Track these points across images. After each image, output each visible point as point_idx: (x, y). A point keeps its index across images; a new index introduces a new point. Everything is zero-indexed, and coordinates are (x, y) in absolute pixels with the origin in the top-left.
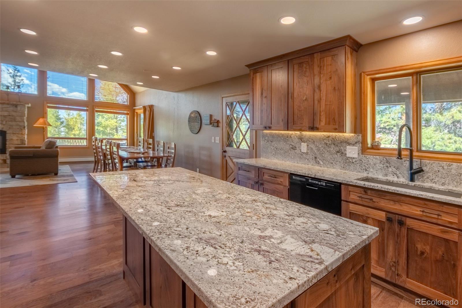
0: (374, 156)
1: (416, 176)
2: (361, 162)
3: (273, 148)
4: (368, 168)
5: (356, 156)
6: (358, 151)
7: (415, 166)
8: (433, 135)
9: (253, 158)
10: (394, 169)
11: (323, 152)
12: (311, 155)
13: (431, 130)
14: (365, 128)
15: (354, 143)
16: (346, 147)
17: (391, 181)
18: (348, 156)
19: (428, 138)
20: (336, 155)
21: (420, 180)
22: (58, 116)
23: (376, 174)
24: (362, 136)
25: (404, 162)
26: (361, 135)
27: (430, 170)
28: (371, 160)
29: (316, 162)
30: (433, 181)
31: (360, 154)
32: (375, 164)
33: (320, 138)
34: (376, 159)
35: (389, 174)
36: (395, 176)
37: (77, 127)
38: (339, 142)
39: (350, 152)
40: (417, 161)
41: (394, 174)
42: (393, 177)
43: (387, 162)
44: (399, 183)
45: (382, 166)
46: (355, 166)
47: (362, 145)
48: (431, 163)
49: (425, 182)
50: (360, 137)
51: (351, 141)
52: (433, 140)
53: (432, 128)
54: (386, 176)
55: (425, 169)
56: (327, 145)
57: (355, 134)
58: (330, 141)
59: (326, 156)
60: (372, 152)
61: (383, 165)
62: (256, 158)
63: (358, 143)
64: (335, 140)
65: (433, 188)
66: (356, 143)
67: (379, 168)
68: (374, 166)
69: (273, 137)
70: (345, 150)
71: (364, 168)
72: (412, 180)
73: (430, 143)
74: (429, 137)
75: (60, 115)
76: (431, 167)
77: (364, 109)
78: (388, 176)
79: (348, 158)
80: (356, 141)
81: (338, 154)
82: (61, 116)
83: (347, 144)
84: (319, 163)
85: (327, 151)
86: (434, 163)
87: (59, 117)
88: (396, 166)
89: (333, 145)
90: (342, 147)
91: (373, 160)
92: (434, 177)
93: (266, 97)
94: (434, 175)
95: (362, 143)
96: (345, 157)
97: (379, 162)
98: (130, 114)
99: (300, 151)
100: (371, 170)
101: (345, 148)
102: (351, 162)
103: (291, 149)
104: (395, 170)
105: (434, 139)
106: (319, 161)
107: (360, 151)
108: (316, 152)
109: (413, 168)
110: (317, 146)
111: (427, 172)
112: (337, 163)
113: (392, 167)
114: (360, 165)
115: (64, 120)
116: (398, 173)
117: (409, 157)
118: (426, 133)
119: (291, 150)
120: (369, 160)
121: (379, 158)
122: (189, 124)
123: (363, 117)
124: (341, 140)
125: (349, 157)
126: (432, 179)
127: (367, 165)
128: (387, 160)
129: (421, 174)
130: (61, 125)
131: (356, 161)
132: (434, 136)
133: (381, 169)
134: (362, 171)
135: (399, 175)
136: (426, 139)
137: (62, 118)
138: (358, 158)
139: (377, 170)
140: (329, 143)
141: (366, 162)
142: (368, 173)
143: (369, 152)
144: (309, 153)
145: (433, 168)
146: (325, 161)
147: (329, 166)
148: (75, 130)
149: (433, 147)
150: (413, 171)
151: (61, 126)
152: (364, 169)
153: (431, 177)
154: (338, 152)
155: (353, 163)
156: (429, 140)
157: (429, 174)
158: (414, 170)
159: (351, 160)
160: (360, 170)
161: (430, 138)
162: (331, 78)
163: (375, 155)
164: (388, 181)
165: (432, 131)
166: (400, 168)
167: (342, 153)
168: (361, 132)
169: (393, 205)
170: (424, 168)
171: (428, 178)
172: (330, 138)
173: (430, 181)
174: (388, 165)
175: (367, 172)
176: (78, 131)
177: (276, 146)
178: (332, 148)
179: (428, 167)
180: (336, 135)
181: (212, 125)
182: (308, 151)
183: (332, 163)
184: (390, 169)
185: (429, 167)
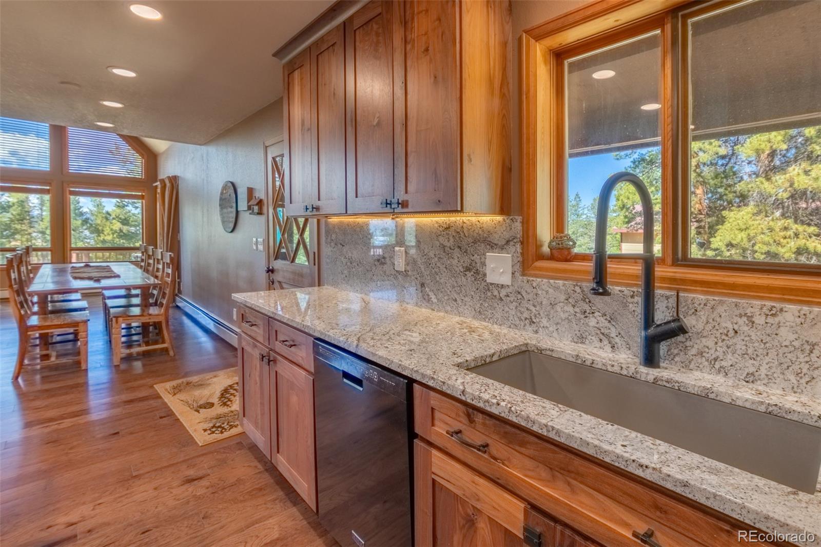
0: (552, 281)
1: (663, 347)
2: (519, 296)
3: (344, 261)
4: (535, 316)
5: (506, 279)
6: (512, 266)
7: (662, 314)
8: (751, 223)
9: (315, 286)
10: (602, 319)
11: (437, 270)
12: (413, 278)
13: (748, 213)
14: (531, 199)
15: (504, 242)
16: (484, 254)
17: (588, 363)
18: (489, 279)
19: (741, 230)
20: (463, 278)
21: (677, 359)
22: (79, 209)
23: (555, 334)
24: (522, 223)
25: (630, 300)
26: (519, 219)
27: (709, 327)
28: (544, 292)
29: (423, 296)
30: (717, 366)
31: (517, 274)
32: (552, 305)
33: (431, 232)
34: (556, 288)
35: (590, 337)
36: (606, 342)
37: (108, 228)
38: (470, 240)
39: (493, 270)
40: (667, 298)
41: (602, 337)
42: (598, 344)
43: (584, 300)
44: (610, 369)
45: (570, 309)
46: (507, 309)
47: (523, 249)
48: (713, 303)
49: (691, 366)
50: (518, 225)
51: (497, 236)
52: (752, 233)
53: (751, 208)
54: (582, 343)
55: (694, 322)
56: (444, 252)
57: (505, 218)
58: (452, 240)
59: (442, 281)
60: (547, 269)
61: (574, 306)
62: (319, 286)
63: (512, 243)
64: (462, 235)
65: (712, 396)
66: (508, 242)
67: (563, 316)
68: (552, 312)
69: (344, 234)
70: (484, 264)
71: (526, 315)
72: (650, 359)
73: (745, 240)
74: (744, 227)
75: (81, 207)
76: (713, 316)
77: (528, 139)
78: (587, 342)
79: (489, 287)
80: (507, 235)
81: (469, 274)
82: (85, 210)
83: (488, 247)
84: (429, 300)
85: (446, 268)
86: (721, 303)
87: (81, 210)
88: (609, 311)
89: (457, 250)
90: (476, 256)
91: (547, 292)
92: (720, 354)
93: (309, 130)
94: (720, 344)
95: (522, 243)
96: (484, 284)
97: (562, 297)
98: (146, 197)
99: (392, 267)
100: (544, 322)
101: (483, 257)
102: (495, 296)
103: (376, 263)
104: (607, 324)
105: (754, 231)
106: (430, 293)
107: (518, 267)
108: (423, 269)
109: (653, 321)
110: (426, 252)
111: (698, 333)
112: (466, 299)
113: (597, 314)
114: (516, 308)
115: (88, 216)
116: (613, 335)
117: (641, 282)
118: (739, 219)
119: (375, 265)
120: (540, 292)
121: (564, 285)
122: (220, 211)
123: (525, 166)
124: (475, 235)
125: (492, 284)
126: (716, 360)
127: (534, 306)
128: (583, 291)
129: (681, 338)
130: (83, 225)
131: (508, 296)
132: (753, 225)
133: (570, 321)
134: (523, 324)
135: (617, 340)
136: (737, 232)
137: (86, 213)
138: (512, 285)
139: (557, 324)
140: (448, 245)
141: (530, 296)
142: (536, 332)
143: (540, 269)
144: (410, 273)
145: (718, 319)
146: (441, 295)
147: (449, 308)
148: (105, 233)
149: (753, 246)
150: (651, 331)
151: (85, 227)
152: (526, 319)
153: (712, 351)
154: (468, 269)
155: (501, 299)
156: (744, 232)
157: (704, 340)
158: (658, 326)
159: (496, 293)
160: (518, 322)
161: (746, 229)
162: (427, 50)
163: (552, 279)
164: (579, 361)
165: (750, 215)
166: (618, 317)
167: (477, 272)
168: (521, 213)
169: (549, 481)
170: (689, 322)
171: (701, 354)
172: (452, 232)
173: (706, 363)
174: (586, 307)
175: (534, 327)
176: (111, 236)
177: (350, 255)
178: (456, 258)
179: (703, 315)
180: (464, 222)
181: (251, 212)
182: (408, 268)
183: (456, 300)
184: (592, 322)
185: (704, 318)
